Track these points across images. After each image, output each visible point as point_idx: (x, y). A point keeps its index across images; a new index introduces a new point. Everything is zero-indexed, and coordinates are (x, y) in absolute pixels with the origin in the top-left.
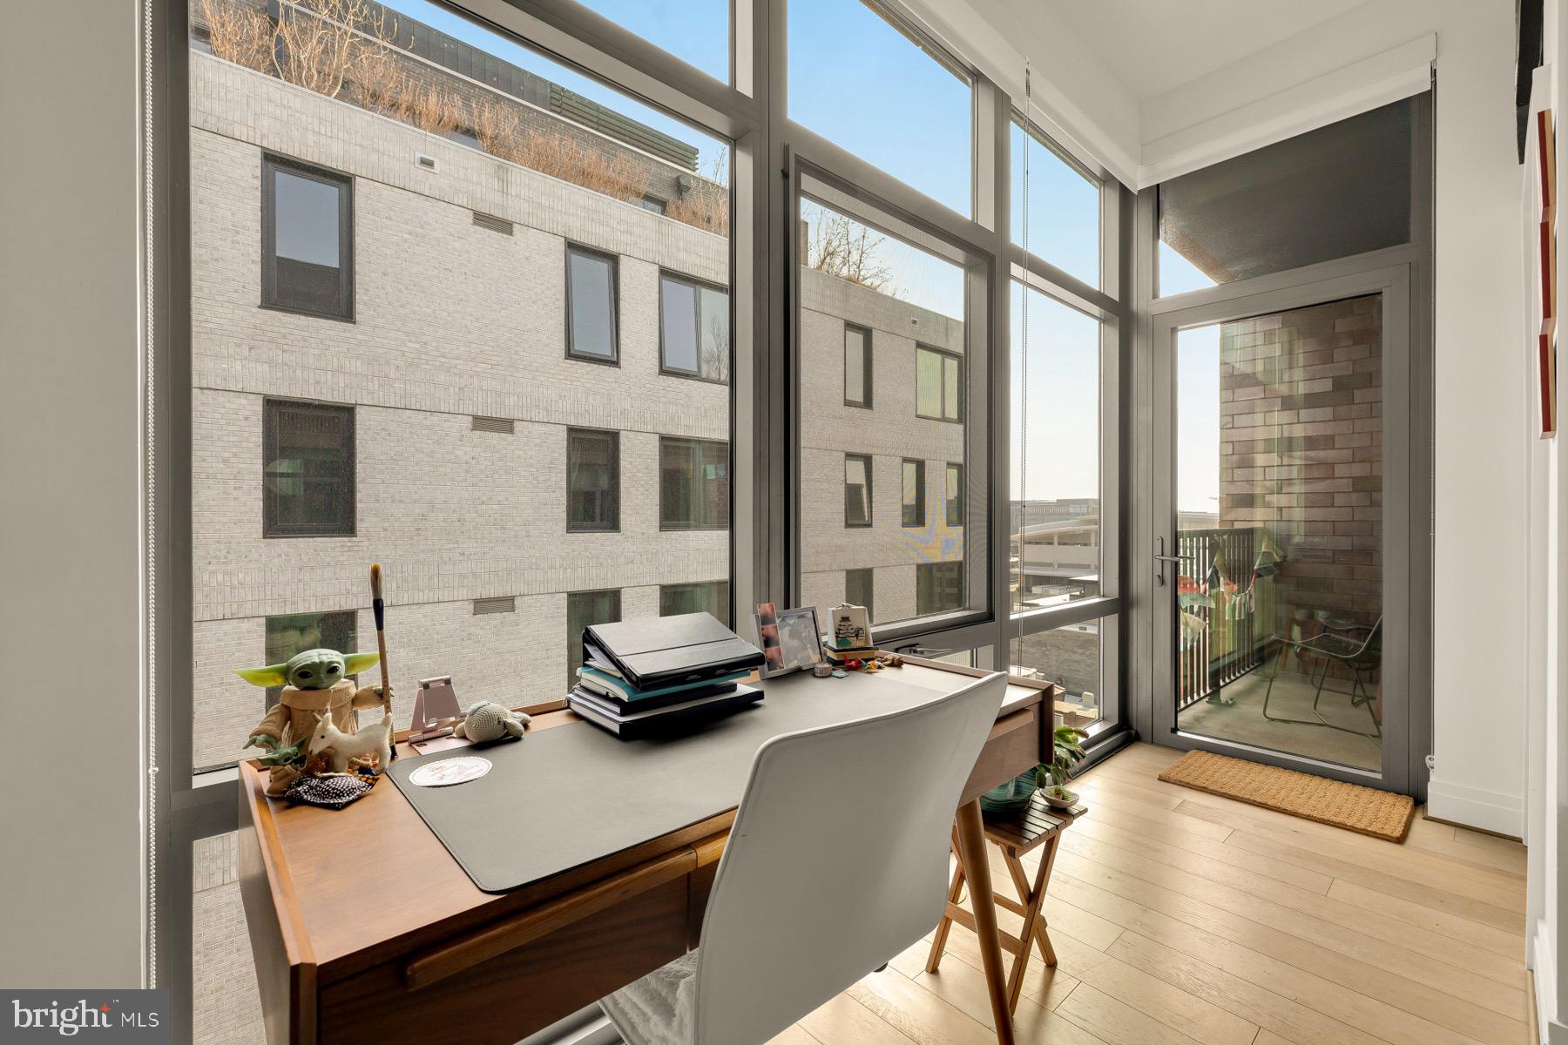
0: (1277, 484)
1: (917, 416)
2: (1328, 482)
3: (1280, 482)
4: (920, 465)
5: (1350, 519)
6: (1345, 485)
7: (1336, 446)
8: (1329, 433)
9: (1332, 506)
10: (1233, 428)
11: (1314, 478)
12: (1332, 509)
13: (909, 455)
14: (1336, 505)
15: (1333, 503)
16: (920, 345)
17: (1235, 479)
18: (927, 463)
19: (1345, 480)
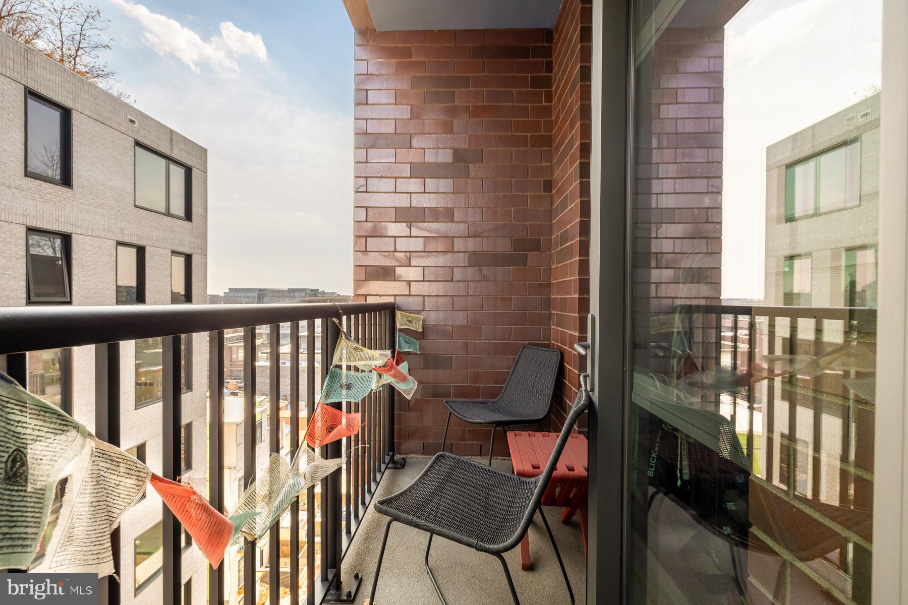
0: (406, 256)
1: (135, 206)
2: (449, 255)
3: (408, 254)
4: (141, 251)
5: (466, 294)
6: (462, 259)
7: (455, 220)
8: (450, 205)
9: (452, 280)
10: (367, 192)
11: (438, 252)
12: (451, 284)
13: (126, 239)
14: (454, 280)
15: (452, 279)
16: (138, 144)
17: (368, 249)
18: (147, 249)
19: (462, 254)
